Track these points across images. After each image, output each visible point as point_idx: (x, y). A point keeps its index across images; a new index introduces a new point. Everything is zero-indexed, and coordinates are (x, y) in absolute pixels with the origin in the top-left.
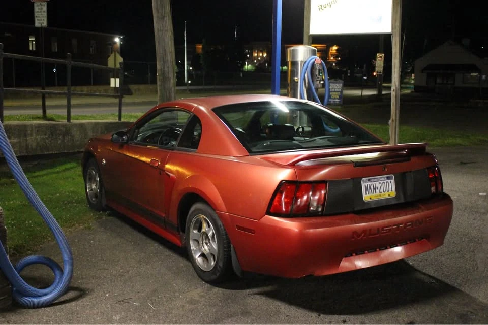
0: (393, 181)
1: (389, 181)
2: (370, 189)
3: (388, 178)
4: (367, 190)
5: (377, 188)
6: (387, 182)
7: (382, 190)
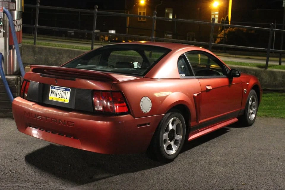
0: (69, 93)
1: (66, 92)
2: (54, 93)
3: (66, 90)
4: (52, 93)
5: (58, 94)
6: (65, 92)
7: (60, 96)
